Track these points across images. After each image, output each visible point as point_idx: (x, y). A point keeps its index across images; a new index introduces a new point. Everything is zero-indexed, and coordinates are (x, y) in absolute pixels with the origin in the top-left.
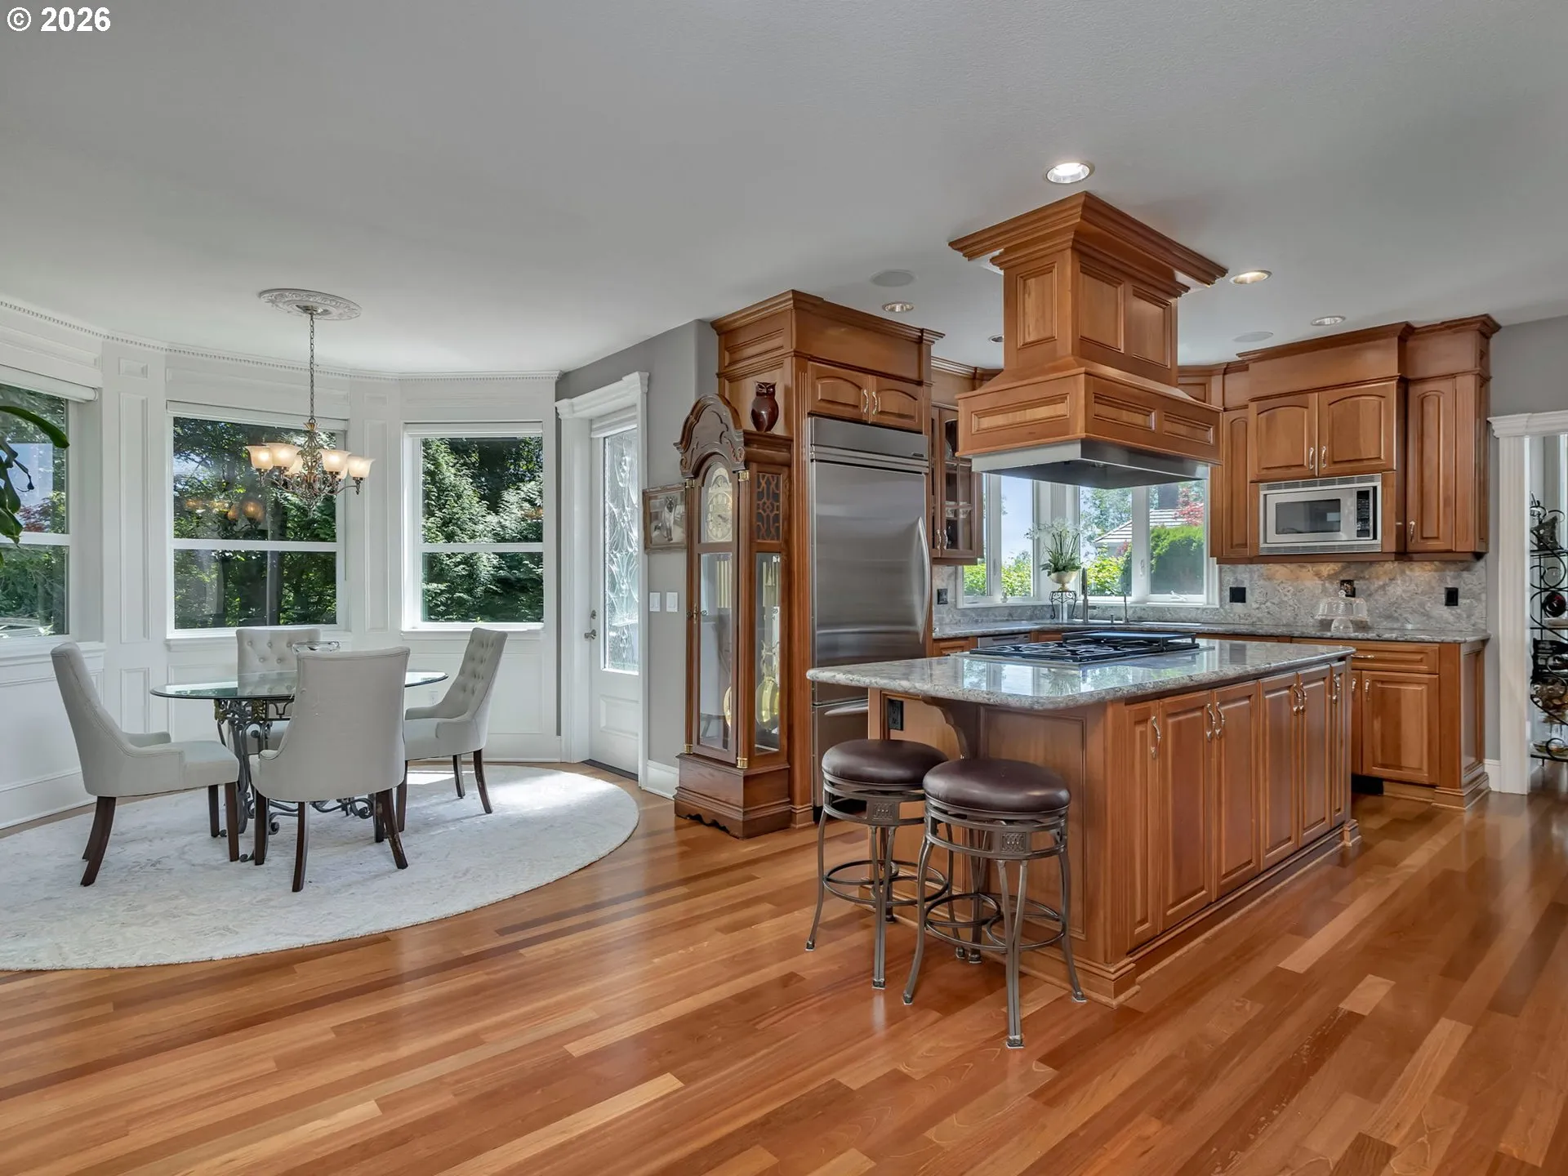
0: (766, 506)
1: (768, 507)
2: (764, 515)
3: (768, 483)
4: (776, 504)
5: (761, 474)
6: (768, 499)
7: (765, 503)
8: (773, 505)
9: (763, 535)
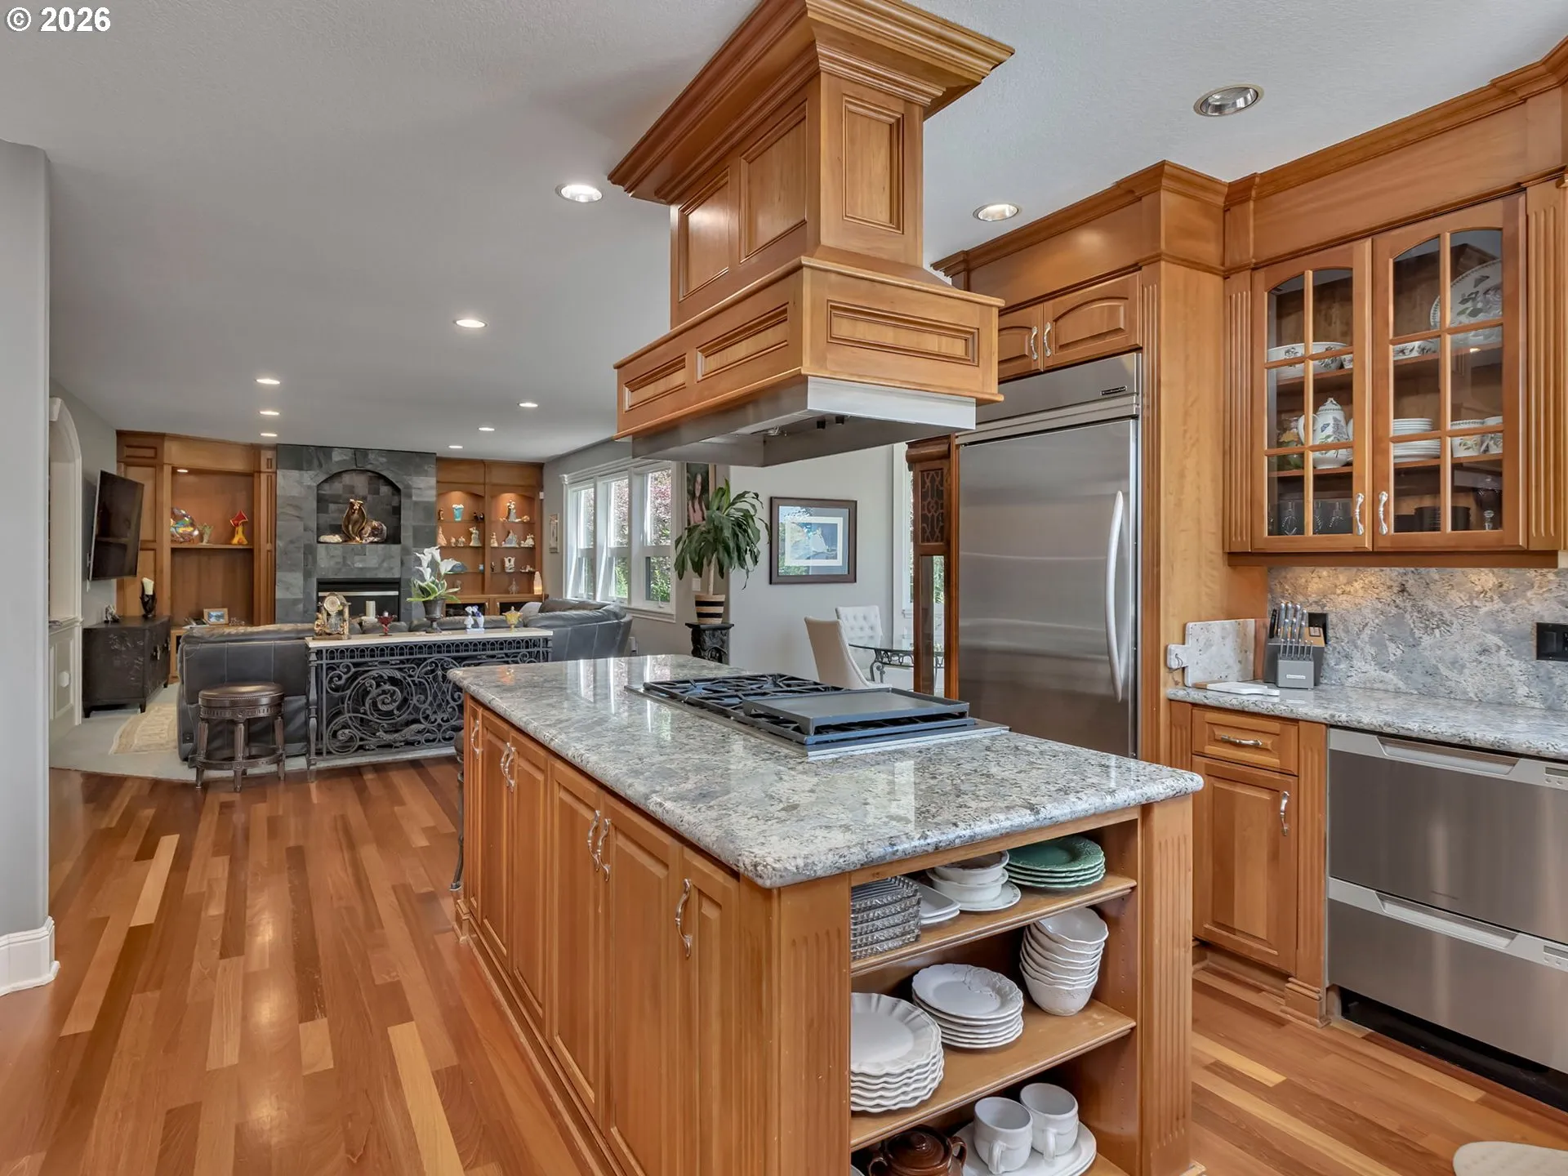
0: (931, 505)
1: (933, 507)
2: (930, 515)
3: (933, 480)
4: (940, 502)
5: (925, 473)
6: (932, 498)
7: (929, 503)
8: (937, 503)
9: (928, 537)
